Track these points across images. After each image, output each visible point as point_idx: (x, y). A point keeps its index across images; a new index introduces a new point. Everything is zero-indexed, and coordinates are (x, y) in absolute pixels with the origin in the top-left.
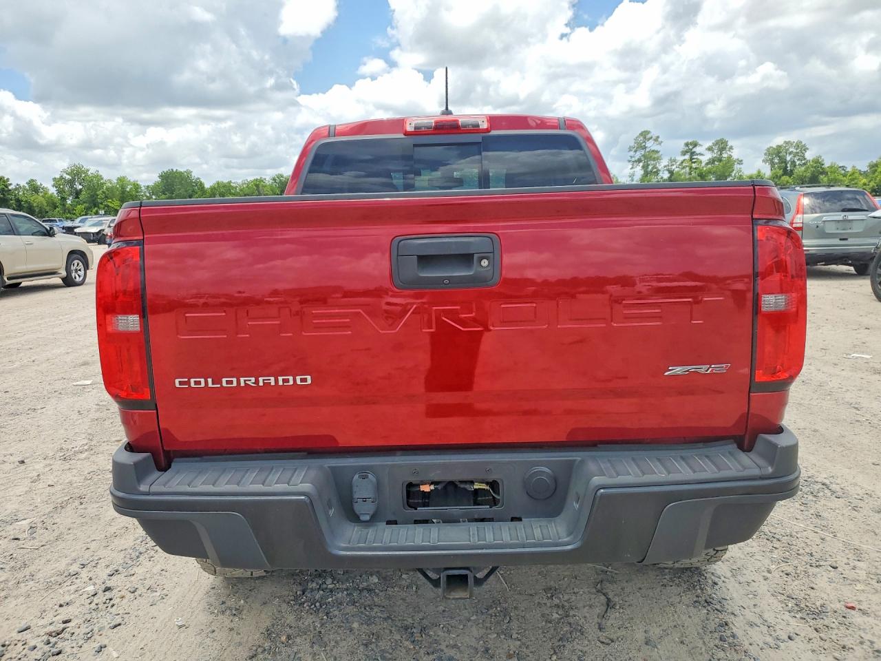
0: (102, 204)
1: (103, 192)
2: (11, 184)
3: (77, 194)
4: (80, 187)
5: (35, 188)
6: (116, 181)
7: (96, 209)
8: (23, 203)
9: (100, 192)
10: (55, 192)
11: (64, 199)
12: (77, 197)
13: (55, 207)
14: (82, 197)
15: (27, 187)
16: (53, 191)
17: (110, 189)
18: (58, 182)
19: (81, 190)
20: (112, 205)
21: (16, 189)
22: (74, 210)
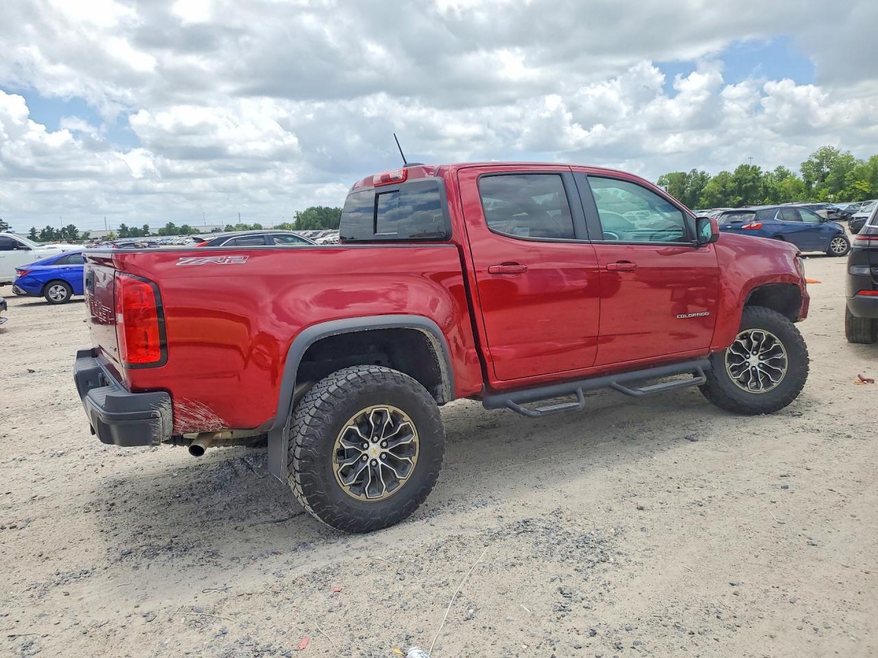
0: (848, 186)
1: (853, 174)
2: (761, 172)
3: (824, 176)
4: (828, 170)
5: (783, 175)
6: (868, 161)
7: (842, 191)
8: (769, 189)
9: (849, 173)
10: (802, 177)
11: (809, 183)
12: (823, 181)
13: (800, 191)
14: (827, 180)
15: (775, 174)
16: (800, 176)
17: (861, 170)
18: (806, 167)
19: (828, 173)
20: (861, 187)
21: (765, 177)
22: (818, 193)
